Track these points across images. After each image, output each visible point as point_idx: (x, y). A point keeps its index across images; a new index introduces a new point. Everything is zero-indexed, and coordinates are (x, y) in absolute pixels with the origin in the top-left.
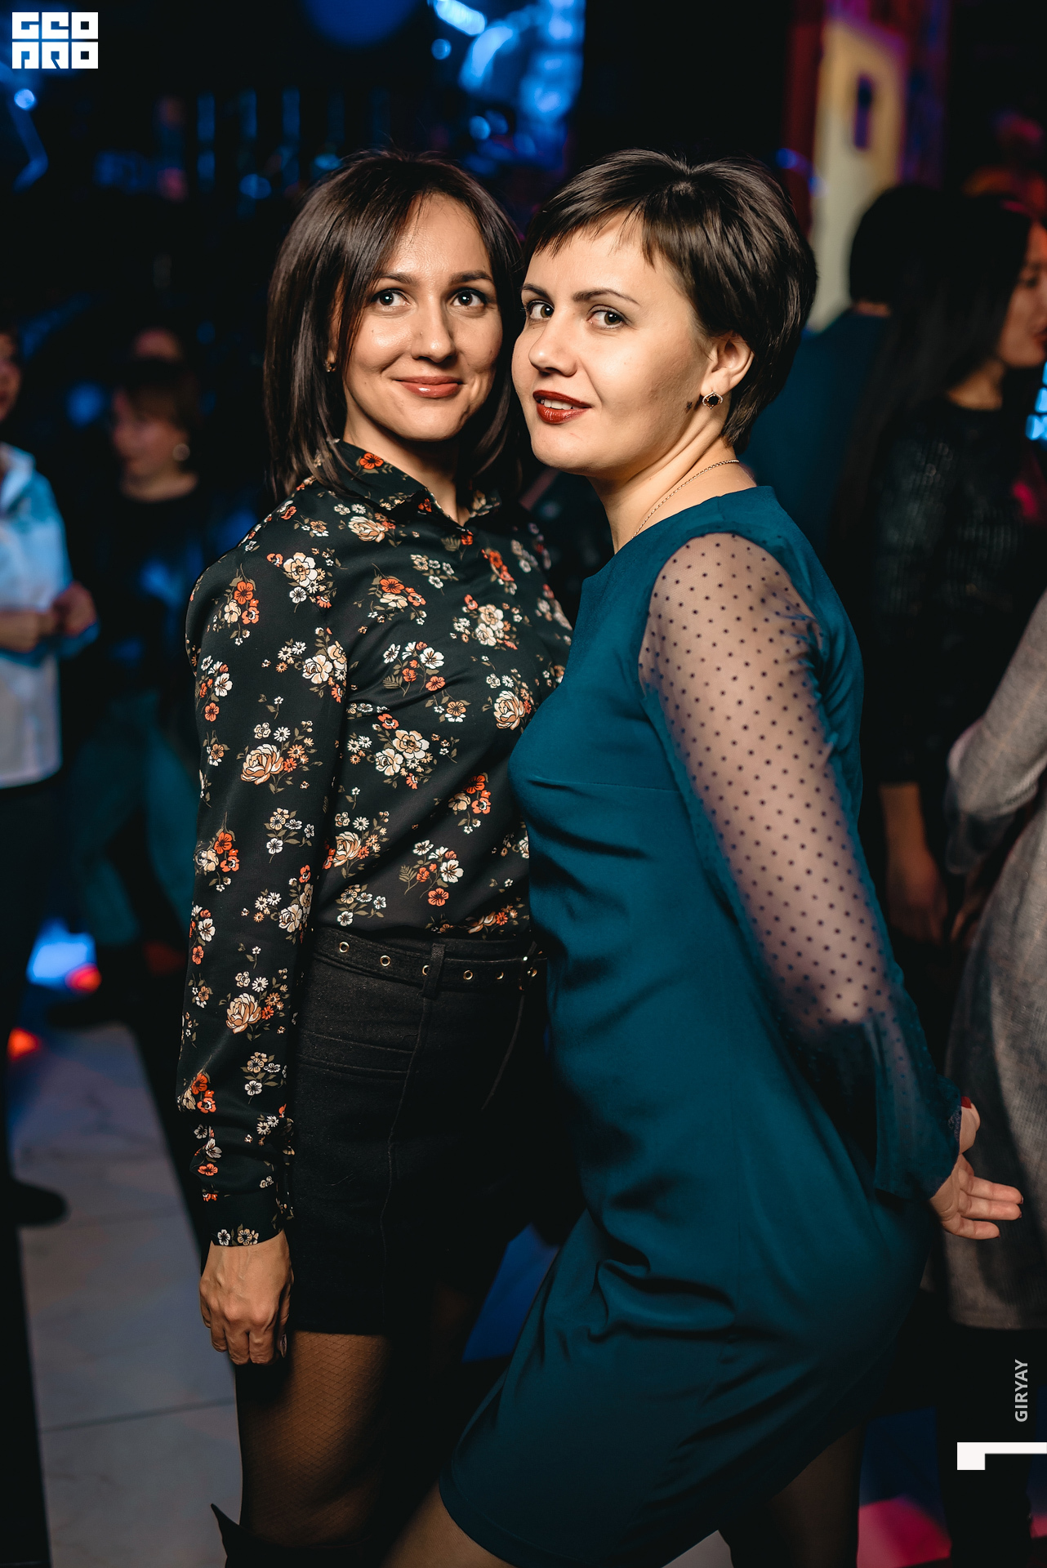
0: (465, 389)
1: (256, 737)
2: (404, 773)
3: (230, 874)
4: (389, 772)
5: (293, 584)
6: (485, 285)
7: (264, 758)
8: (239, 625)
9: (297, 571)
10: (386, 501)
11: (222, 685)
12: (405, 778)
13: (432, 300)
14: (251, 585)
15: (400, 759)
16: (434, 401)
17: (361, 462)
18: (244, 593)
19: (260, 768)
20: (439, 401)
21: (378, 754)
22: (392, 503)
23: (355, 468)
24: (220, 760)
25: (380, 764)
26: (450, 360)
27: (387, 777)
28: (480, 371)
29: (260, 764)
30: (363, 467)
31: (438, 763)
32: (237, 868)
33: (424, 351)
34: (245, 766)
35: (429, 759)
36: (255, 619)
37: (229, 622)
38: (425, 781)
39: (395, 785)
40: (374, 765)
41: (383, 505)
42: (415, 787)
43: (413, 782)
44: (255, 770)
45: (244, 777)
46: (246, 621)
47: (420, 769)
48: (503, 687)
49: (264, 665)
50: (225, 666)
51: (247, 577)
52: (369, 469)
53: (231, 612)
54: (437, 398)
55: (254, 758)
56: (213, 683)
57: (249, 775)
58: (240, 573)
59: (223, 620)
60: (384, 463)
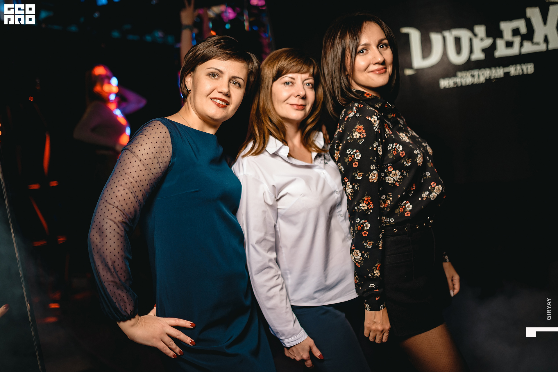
0: (387, 70)
1: (372, 169)
2: (394, 182)
3: (371, 209)
4: (390, 182)
5: (374, 125)
6: (386, 41)
7: (375, 175)
8: (360, 138)
9: (374, 122)
10: (376, 105)
11: (358, 156)
12: (395, 183)
13: (374, 47)
14: (362, 127)
15: (392, 179)
16: (382, 74)
17: (365, 95)
18: (360, 129)
19: (374, 177)
20: (383, 74)
21: (386, 178)
22: (379, 105)
23: (364, 97)
24: (361, 177)
25: (387, 180)
26: (384, 63)
27: (390, 184)
28: (390, 64)
29: (374, 176)
30: (366, 96)
31: (403, 178)
32: (373, 207)
33: (377, 61)
34: (370, 178)
35: (401, 177)
36: (365, 136)
37: (356, 138)
38: (401, 183)
39: (392, 186)
40: (385, 180)
41: (376, 106)
42: (398, 185)
43: (397, 184)
44: (373, 178)
45: (370, 181)
46: (362, 137)
47: (399, 180)
48: (418, 154)
49: (370, 148)
50: (357, 150)
51: (360, 124)
52: (368, 97)
53: (356, 135)
54: (382, 73)
55: (372, 175)
56: (354, 156)
57: (372, 180)
58: (358, 123)
59: (353, 138)
60: (372, 95)
